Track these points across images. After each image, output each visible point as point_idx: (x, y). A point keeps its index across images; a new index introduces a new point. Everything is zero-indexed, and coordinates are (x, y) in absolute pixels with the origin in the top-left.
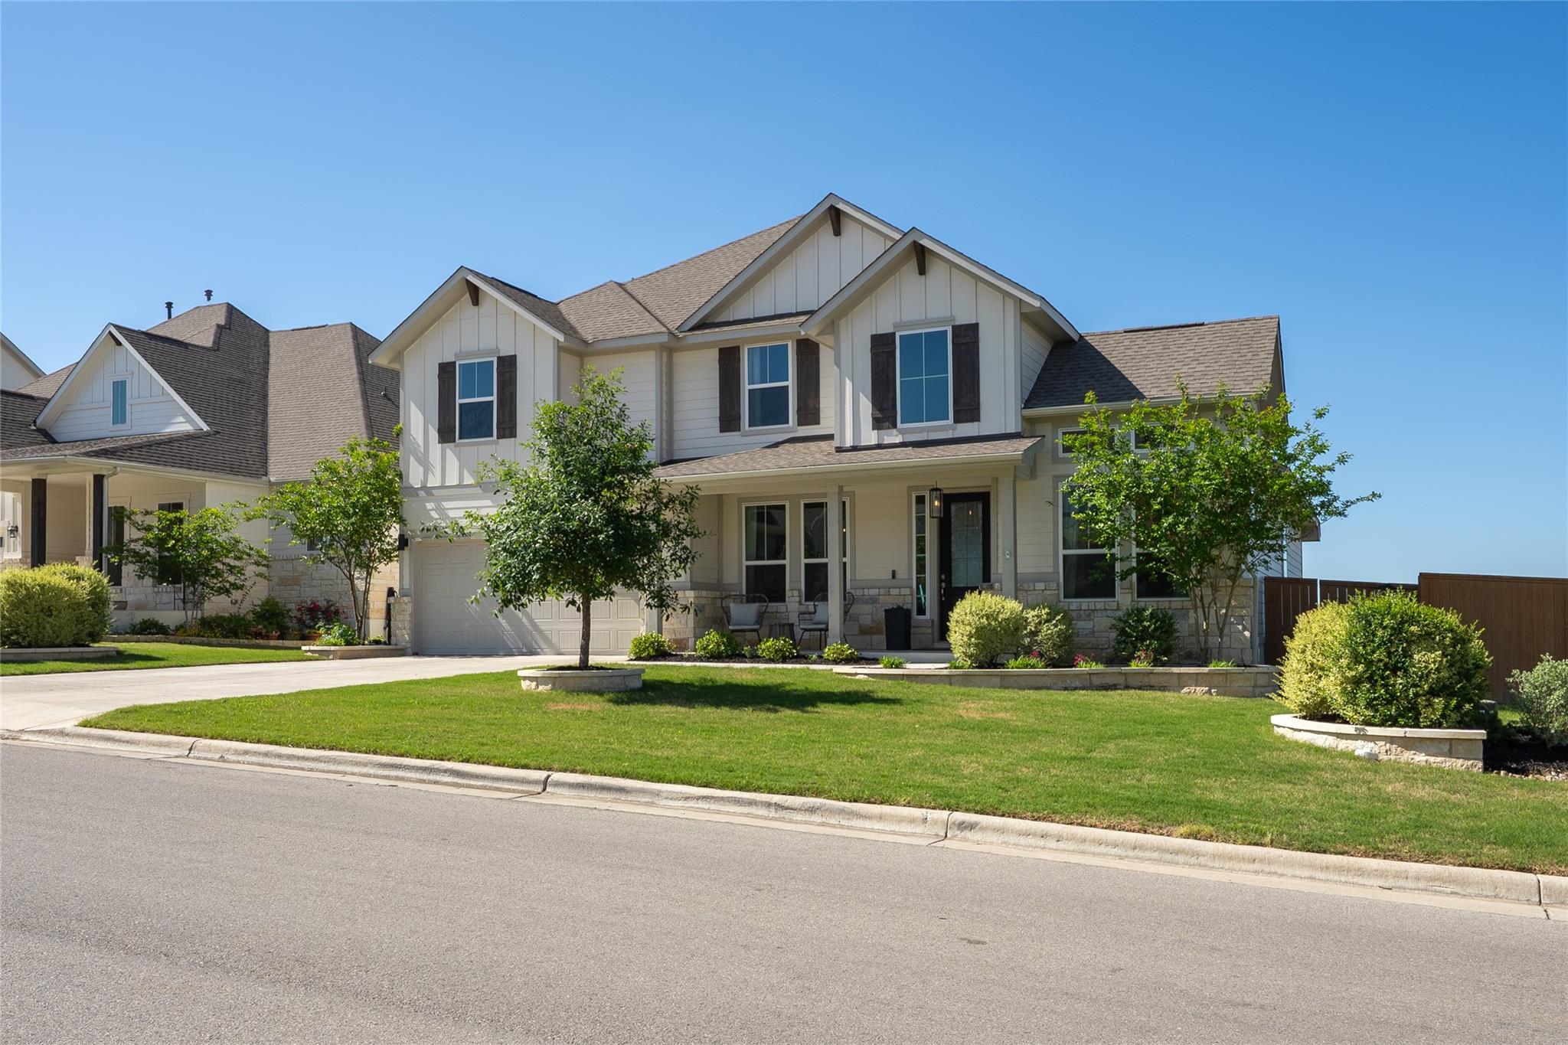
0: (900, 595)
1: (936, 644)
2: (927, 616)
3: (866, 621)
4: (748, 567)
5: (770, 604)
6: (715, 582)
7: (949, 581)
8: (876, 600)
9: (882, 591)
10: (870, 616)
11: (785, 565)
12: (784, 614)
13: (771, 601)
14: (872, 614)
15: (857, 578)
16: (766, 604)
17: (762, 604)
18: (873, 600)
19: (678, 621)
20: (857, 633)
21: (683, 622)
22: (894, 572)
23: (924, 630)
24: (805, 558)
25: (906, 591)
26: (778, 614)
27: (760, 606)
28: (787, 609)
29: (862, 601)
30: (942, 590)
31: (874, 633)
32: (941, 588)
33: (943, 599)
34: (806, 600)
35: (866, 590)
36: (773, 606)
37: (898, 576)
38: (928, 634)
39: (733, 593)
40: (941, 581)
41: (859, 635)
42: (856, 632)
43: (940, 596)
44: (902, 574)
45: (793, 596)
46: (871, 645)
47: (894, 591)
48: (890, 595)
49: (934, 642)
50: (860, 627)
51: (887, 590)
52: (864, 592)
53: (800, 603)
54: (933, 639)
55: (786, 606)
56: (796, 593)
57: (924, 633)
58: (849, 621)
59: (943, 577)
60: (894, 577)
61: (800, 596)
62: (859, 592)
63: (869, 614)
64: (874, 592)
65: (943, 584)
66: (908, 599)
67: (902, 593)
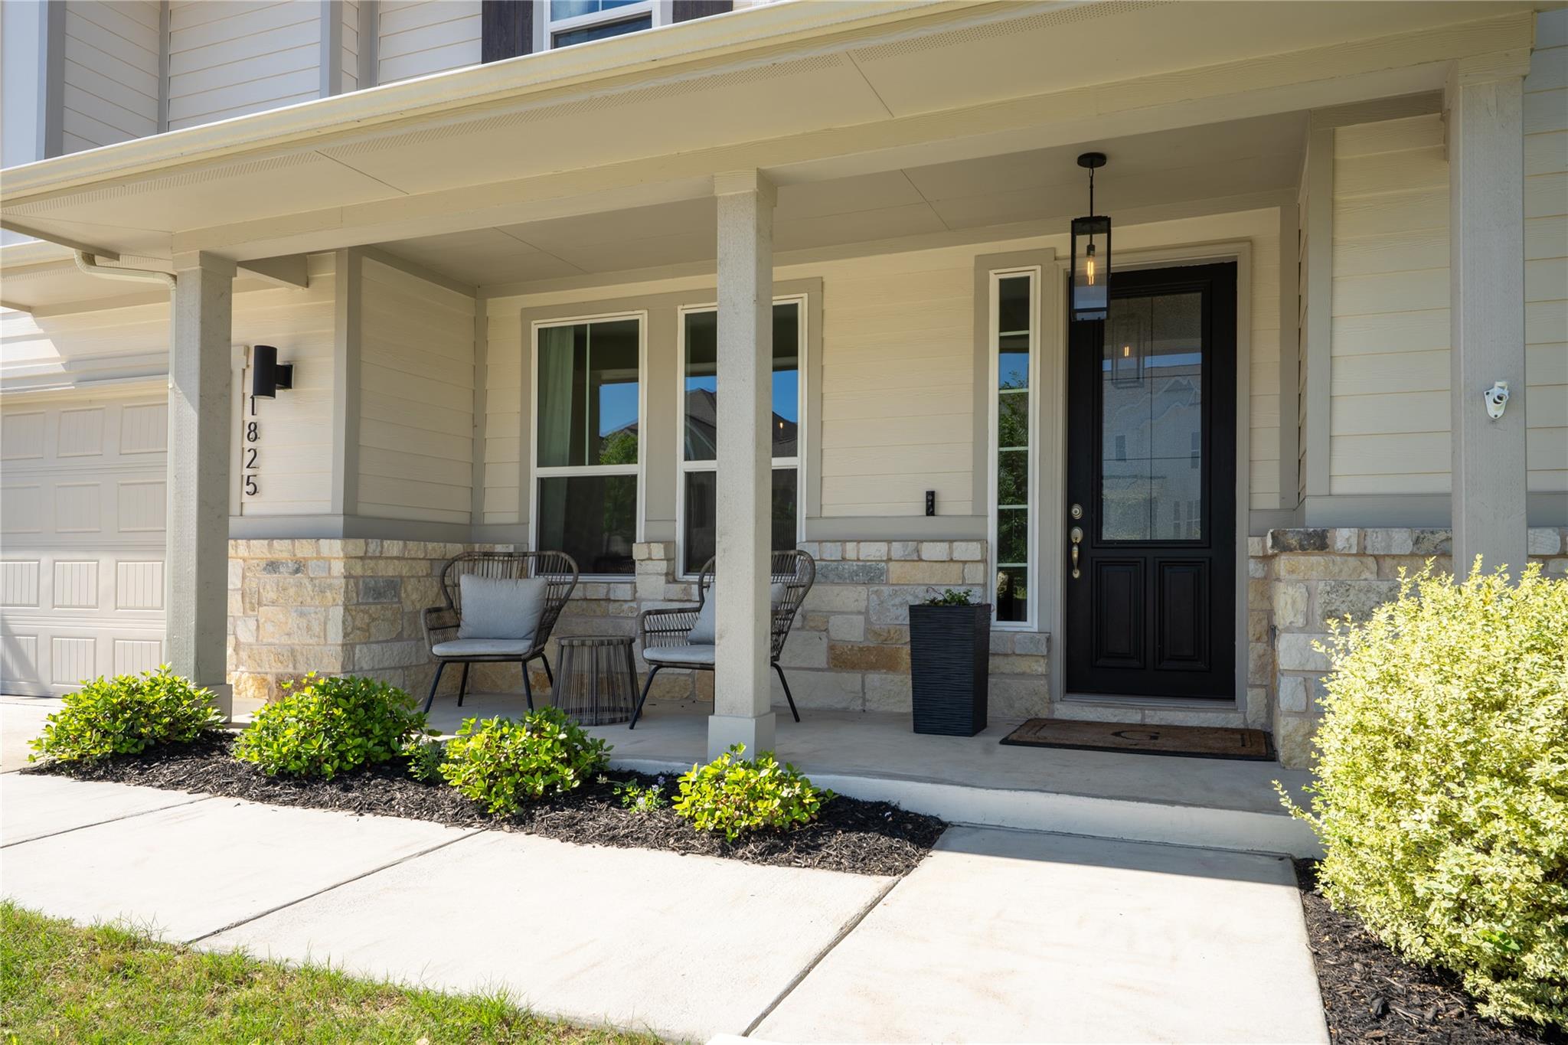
0: (951, 560)
1: (1057, 706)
2: (1032, 622)
3: (850, 630)
4: (543, 482)
5: (582, 578)
6: (464, 519)
7: (1093, 520)
8: (881, 573)
9: (898, 550)
10: (861, 618)
11: (634, 478)
12: (626, 606)
13: (583, 570)
14: (866, 613)
15: (825, 513)
16: (569, 578)
17: (556, 578)
18: (871, 574)
19: (303, 622)
20: (824, 665)
21: (317, 628)
22: (931, 498)
23: (1023, 666)
24: (687, 458)
25: (972, 551)
26: (612, 607)
27: (551, 584)
28: (635, 591)
29: (840, 577)
30: (1075, 549)
31: (873, 667)
32: (1069, 544)
33: (1076, 575)
34: (688, 570)
35: (850, 546)
36: (595, 584)
37: (943, 507)
38: (1038, 676)
39: (499, 548)
40: (1070, 523)
41: (829, 669)
42: (821, 659)
43: (1069, 565)
44: (954, 503)
45: (650, 559)
46: (865, 700)
47: (933, 551)
48: (921, 560)
49: (1051, 701)
50: (832, 648)
51: (912, 545)
52: (844, 551)
53: (671, 577)
54: (1050, 691)
55: (633, 583)
56: (658, 551)
57: (1023, 675)
58: (802, 628)
59: (1077, 511)
60: (931, 509)
61: (670, 559)
62: (831, 552)
63: (859, 613)
64: (873, 551)
65: (1078, 534)
66: (975, 574)
67: (956, 556)
